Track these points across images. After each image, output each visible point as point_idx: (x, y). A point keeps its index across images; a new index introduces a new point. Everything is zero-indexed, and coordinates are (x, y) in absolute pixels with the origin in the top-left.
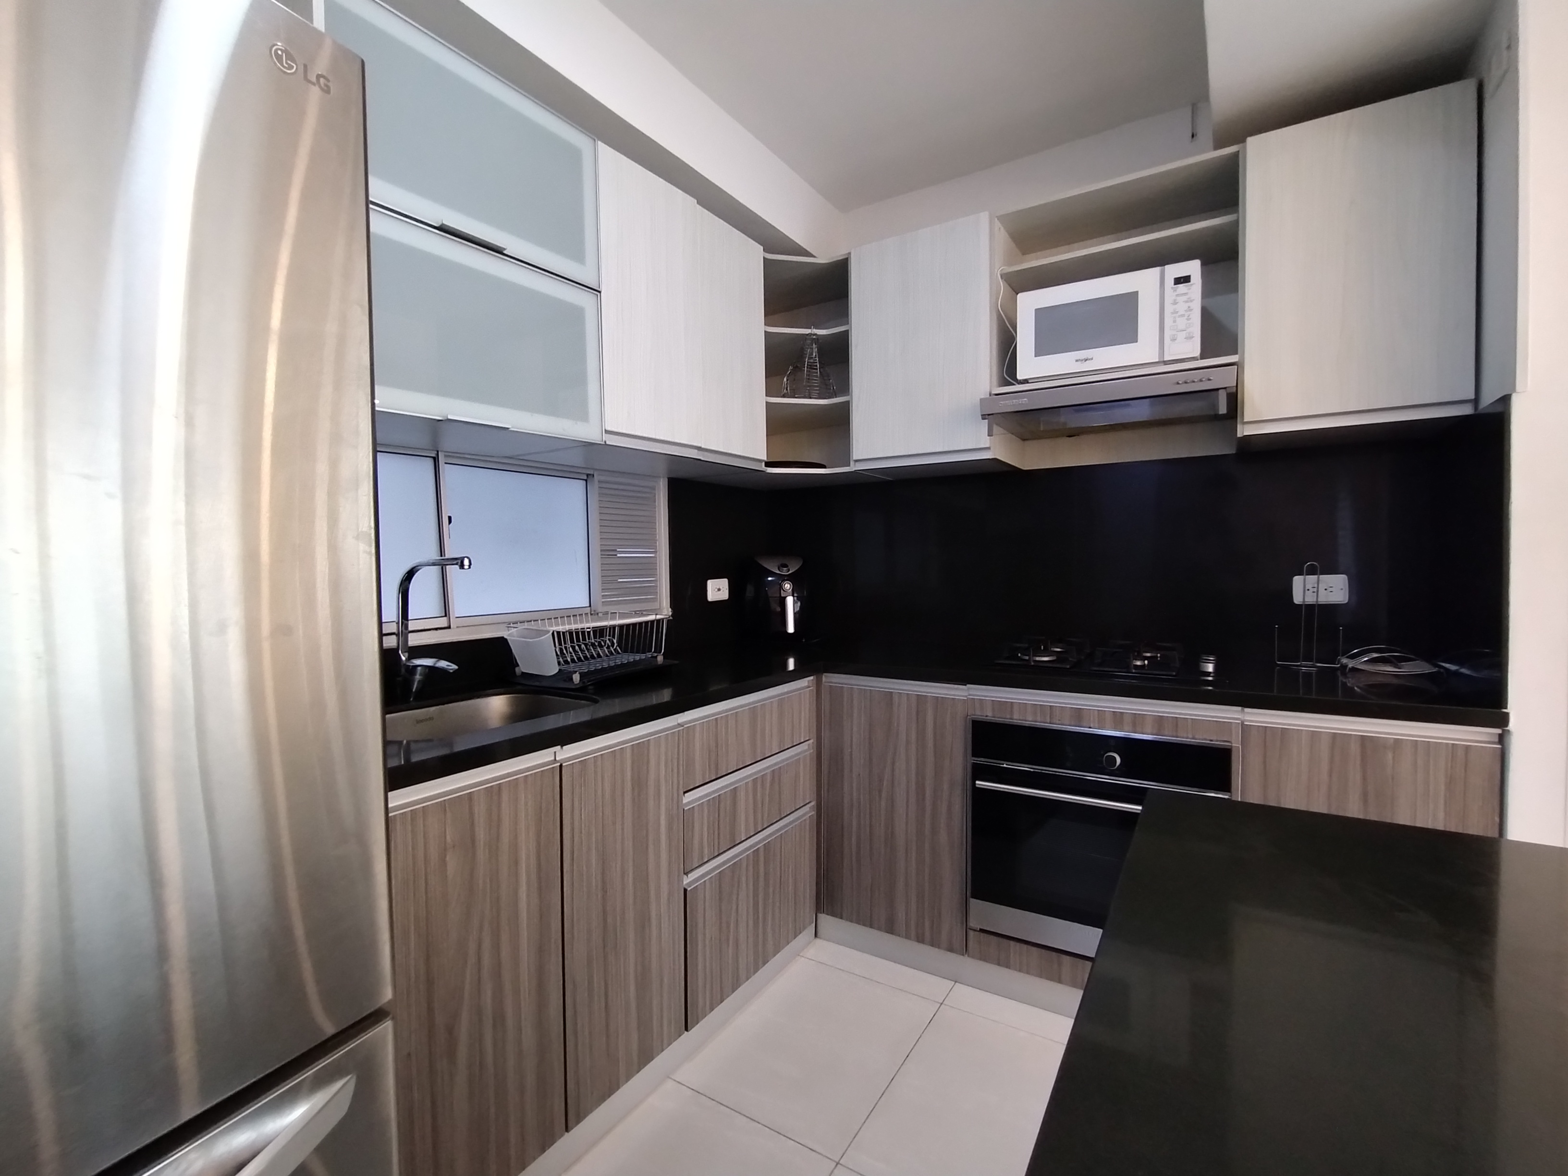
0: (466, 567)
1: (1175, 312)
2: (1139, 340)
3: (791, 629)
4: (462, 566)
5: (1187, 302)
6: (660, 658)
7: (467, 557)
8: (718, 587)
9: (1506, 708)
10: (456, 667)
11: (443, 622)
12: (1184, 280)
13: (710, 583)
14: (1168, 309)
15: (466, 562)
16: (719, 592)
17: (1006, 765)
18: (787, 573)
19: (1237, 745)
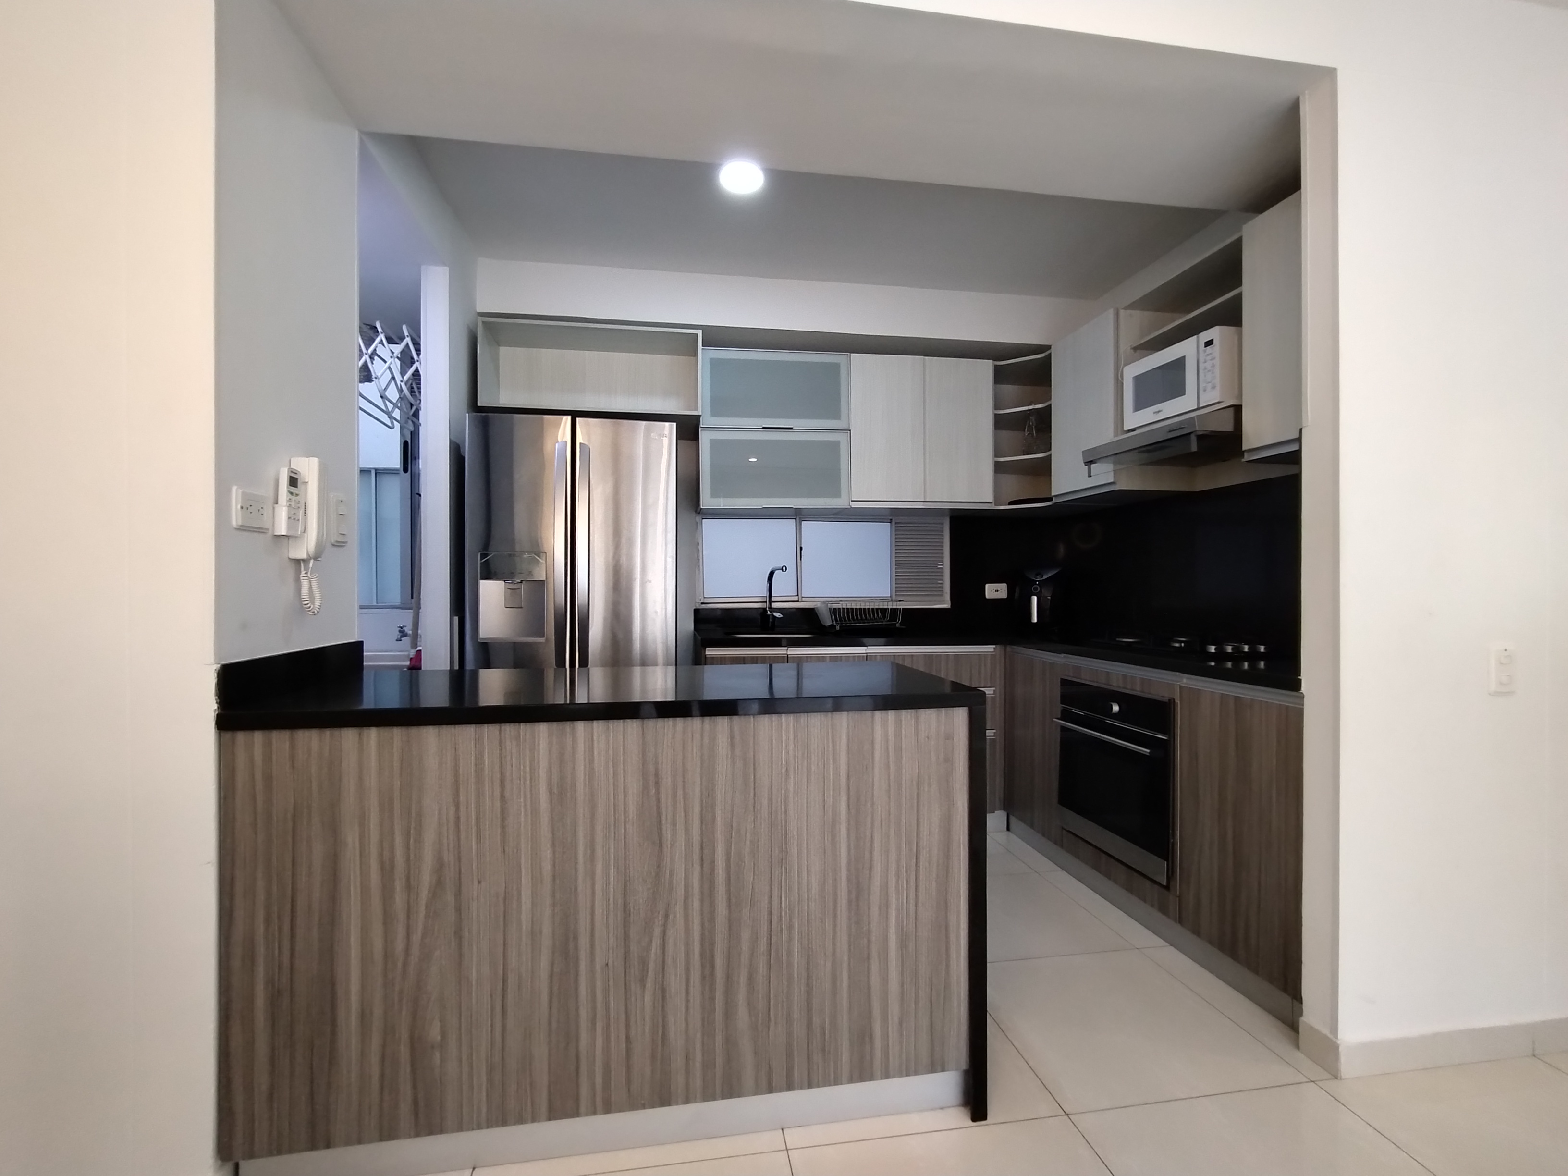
0: (784, 570)
1: (1205, 369)
2: (1186, 393)
3: (1035, 620)
4: (783, 571)
5: (1211, 360)
6: (898, 625)
8: (995, 589)
9: (1300, 676)
10: (781, 616)
11: (796, 599)
12: (1209, 343)
13: (987, 586)
14: (1202, 366)
15: (784, 568)
16: (997, 593)
17: (1075, 710)
18: (1041, 579)
19: (1178, 701)
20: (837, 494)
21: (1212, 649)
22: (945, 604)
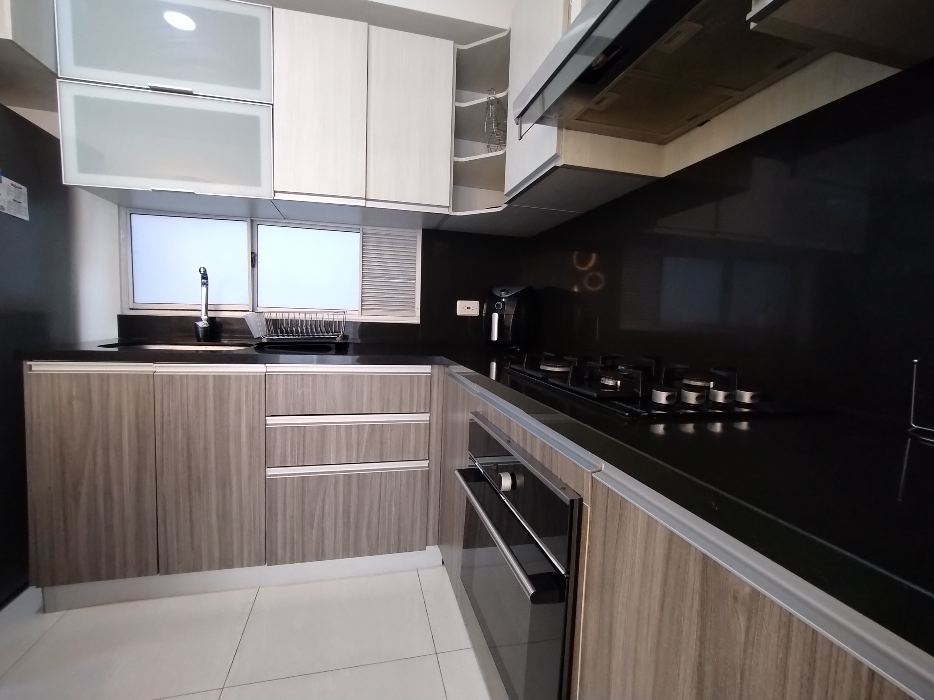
3: (495, 338)
6: (339, 339)
7: (203, 268)
8: (468, 306)
13: (459, 302)
16: (467, 310)
18: (506, 296)
19: (587, 504)
20: (256, 181)
21: (662, 397)
22: (415, 318)
